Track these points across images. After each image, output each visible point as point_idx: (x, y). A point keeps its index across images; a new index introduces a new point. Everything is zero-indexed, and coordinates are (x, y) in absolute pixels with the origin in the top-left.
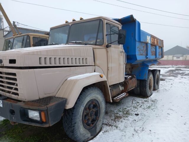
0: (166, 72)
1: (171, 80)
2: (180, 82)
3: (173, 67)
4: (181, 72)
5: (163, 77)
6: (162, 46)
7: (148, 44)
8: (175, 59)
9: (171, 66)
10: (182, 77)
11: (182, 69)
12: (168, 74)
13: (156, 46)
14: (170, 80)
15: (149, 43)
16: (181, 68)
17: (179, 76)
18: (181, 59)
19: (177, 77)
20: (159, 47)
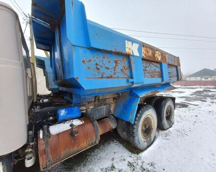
0: (192, 93)
1: (197, 107)
2: (210, 112)
3: (201, 88)
4: (210, 94)
5: (186, 102)
6: (176, 64)
7: (130, 56)
8: (203, 79)
9: (198, 86)
10: (212, 101)
11: (211, 90)
12: (194, 96)
13: (160, 63)
14: (195, 107)
15: (133, 56)
16: (210, 88)
17: (209, 99)
18: (209, 79)
19: (205, 101)
20: (168, 64)
